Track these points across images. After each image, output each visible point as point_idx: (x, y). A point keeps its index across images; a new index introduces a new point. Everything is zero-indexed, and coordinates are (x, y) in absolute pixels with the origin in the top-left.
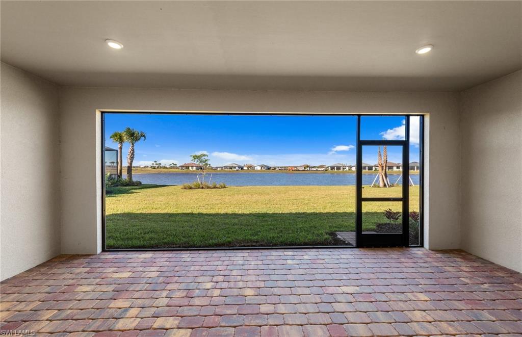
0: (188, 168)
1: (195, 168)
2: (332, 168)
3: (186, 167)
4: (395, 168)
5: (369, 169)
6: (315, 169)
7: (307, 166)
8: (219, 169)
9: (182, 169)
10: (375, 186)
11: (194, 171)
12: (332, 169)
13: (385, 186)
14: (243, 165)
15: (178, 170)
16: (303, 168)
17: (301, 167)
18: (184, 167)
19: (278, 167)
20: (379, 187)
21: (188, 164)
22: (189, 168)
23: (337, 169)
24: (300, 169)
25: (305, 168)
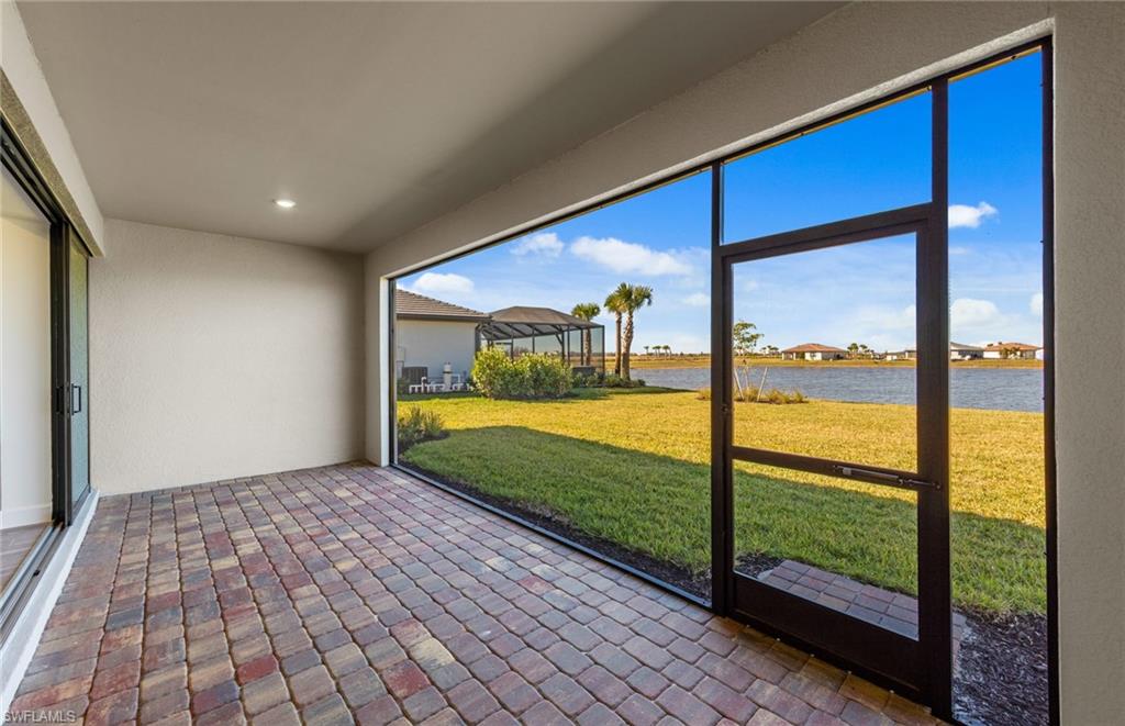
0: (801, 355)
1: (819, 357)
3: (797, 353)
8: (889, 358)
9: (787, 358)
11: (817, 363)
14: (983, 345)
15: (778, 360)
18: (792, 353)
21: (803, 346)
22: (803, 357)
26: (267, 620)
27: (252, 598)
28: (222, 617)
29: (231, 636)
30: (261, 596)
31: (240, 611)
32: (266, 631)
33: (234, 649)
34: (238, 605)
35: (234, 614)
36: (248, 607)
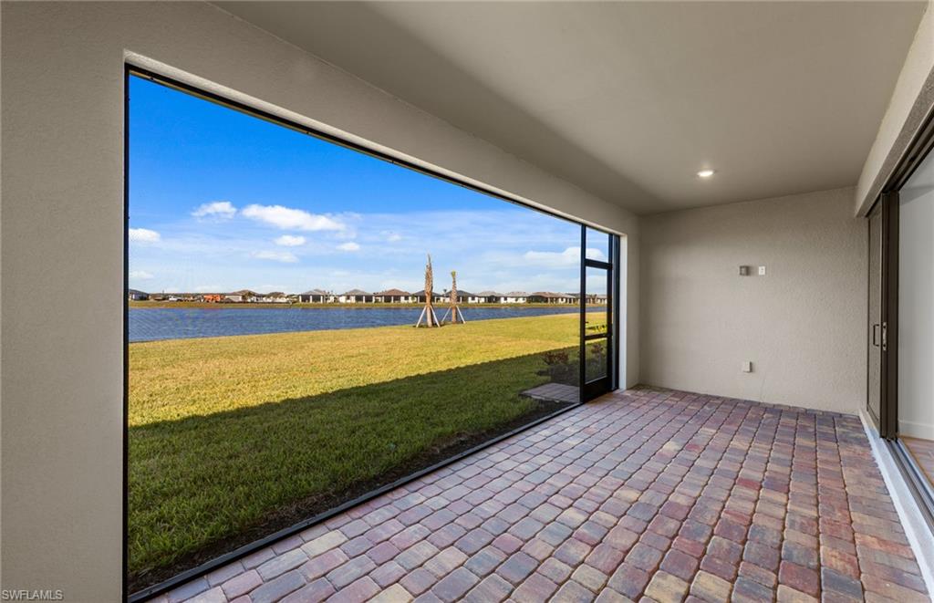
2: (305, 298)
4: (402, 298)
5: (366, 301)
6: (269, 300)
7: (251, 294)
10: (421, 326)
12: (303, 300)
13: (434, 325)
16: (240, 299)
17: (234, 294)
19: (175, 295)
20: (427, 327)
23: (313, 300)
24: (233, 298)
25: (243, 297)
26: (724, 499)
27: (720, 521)
28: (751, 523)
29: (753, 506)
30: (712, 517)
31: (735, 515)
32: (730, 495)
33: (755, 498)
34: (734, 522)
35: (742, 517)
36: (728, 515)
